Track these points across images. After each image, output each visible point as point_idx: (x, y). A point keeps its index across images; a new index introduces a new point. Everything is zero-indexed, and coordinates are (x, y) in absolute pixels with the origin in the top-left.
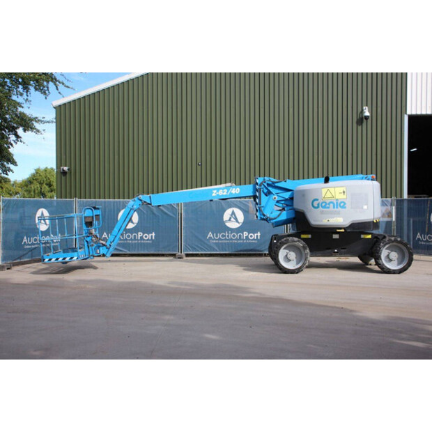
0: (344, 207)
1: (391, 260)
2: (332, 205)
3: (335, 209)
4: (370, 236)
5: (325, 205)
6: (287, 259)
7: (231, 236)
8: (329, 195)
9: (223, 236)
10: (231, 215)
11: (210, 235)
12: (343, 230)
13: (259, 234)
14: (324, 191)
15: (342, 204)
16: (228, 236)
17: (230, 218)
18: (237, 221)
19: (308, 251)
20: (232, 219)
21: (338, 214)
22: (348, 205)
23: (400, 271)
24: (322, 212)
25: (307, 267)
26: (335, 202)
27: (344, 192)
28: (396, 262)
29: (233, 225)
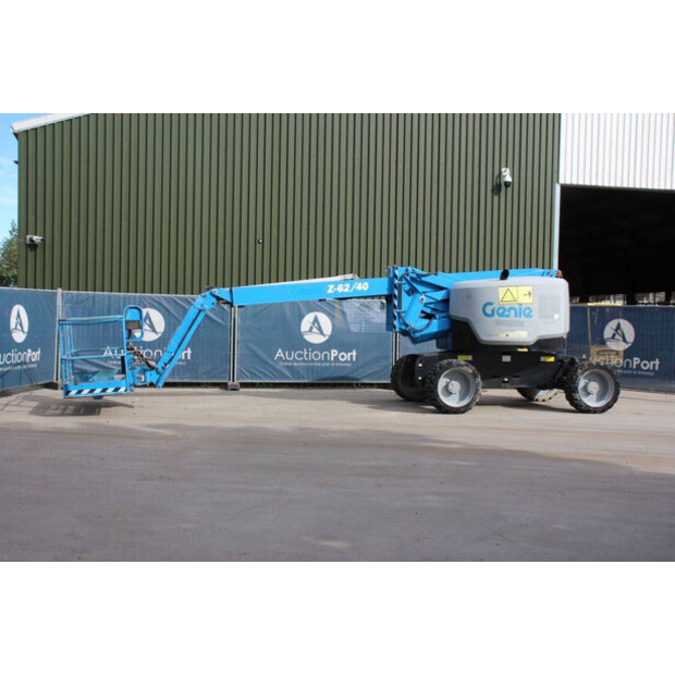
0: (529, 316)
1: (588, 394)
2: (512, 312)
3: (518, 319)
4: (552, 359)
5: (503, 312)
6: (448, 392)
7: (312, 356)
8: (509, 297)
9: (299, 356)
10: (313, 323)
11: (280, 353)
12: (526, 350)
13: (354, 353)
14: (502, 291)
15: (527, 311)
16: (307, 356)
17: (311, 328)
18: (322, 333)
19: (479, 379)
20: (314, 330)
21: (521, 325)
22: (535, 313)
23: (603, 410)
24: (498, 323)
25: (478, 404)
26: (517, 307)
27: (530, 294)
28: (594, 397)
29: (315, 339)
